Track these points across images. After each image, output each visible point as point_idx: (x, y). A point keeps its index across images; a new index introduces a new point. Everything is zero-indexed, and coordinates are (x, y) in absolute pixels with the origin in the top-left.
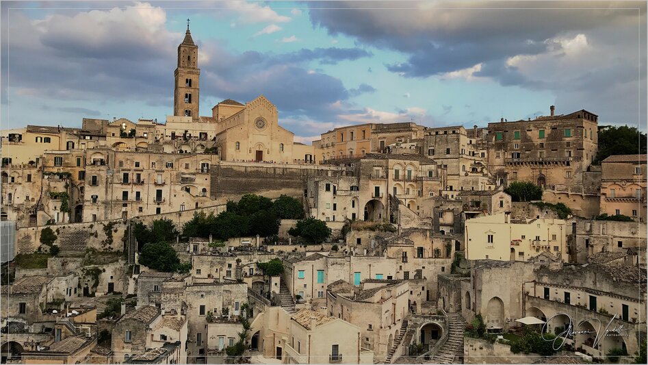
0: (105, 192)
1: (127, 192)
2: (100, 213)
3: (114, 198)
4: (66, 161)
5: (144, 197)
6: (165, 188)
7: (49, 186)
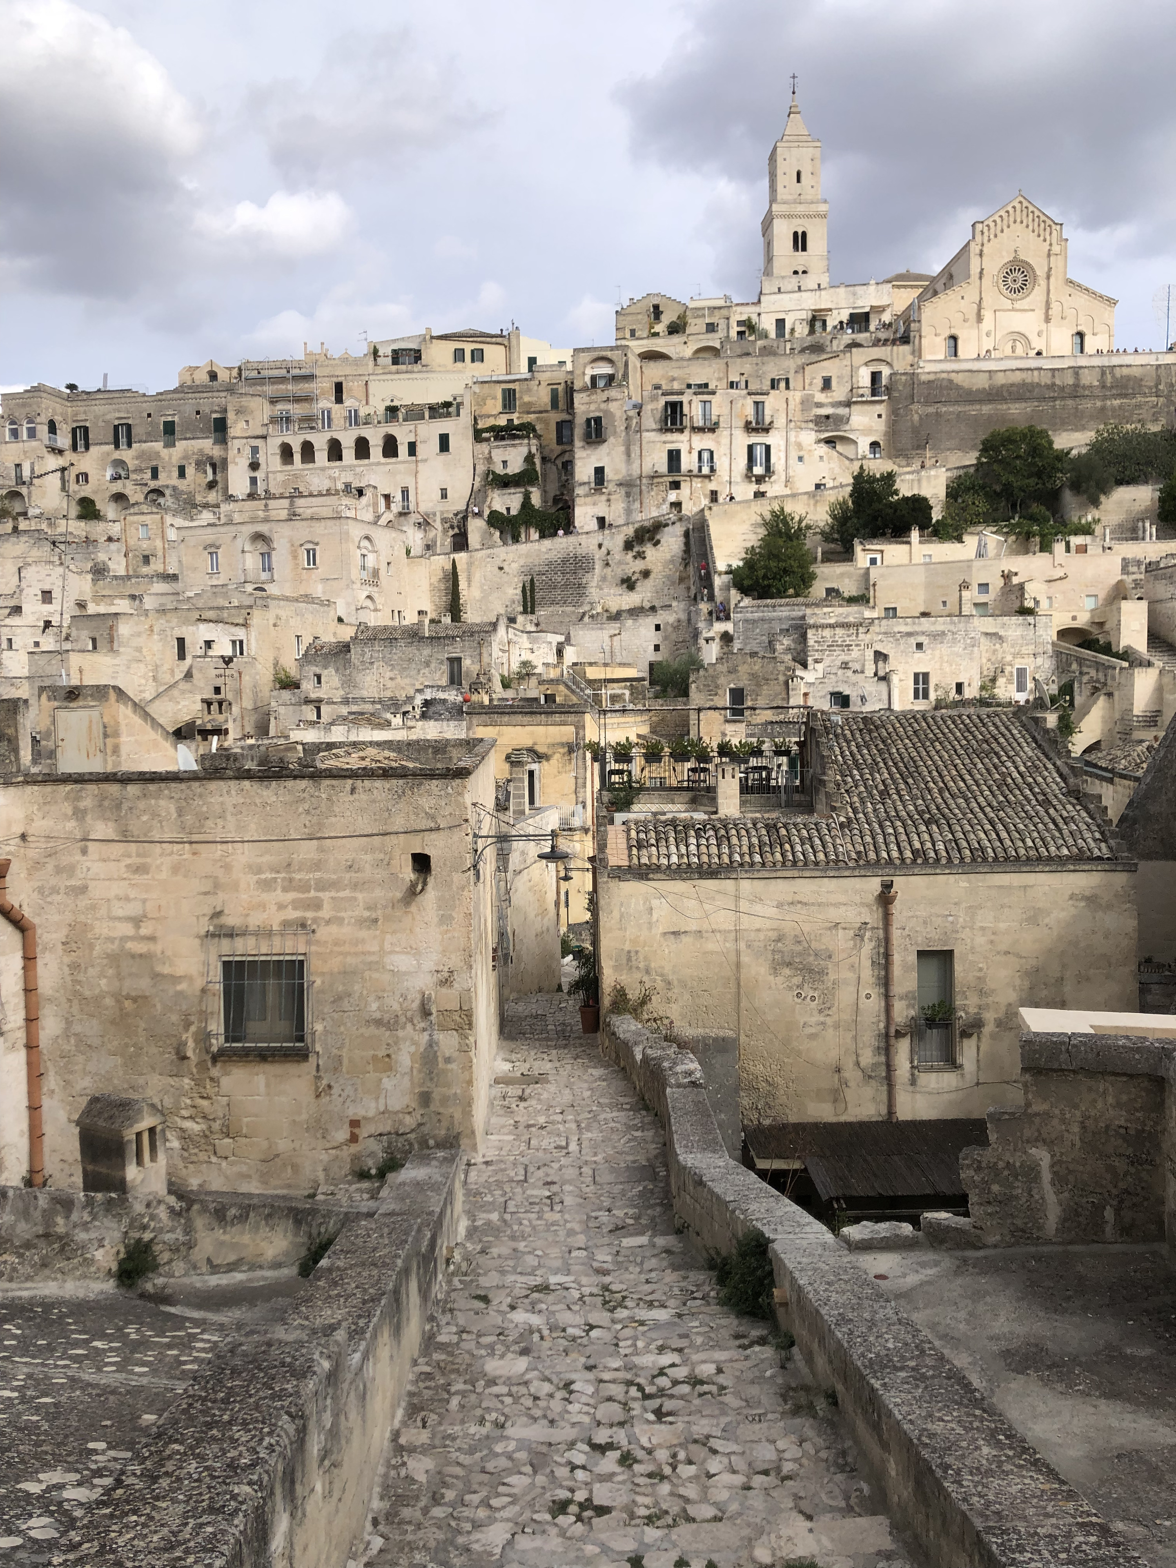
0: (624, 457)
1: (678, 452)
3: (647, 469)
4: (526, 399)
5: (721, 463)
6: (774, 439)
7: (489, 459)
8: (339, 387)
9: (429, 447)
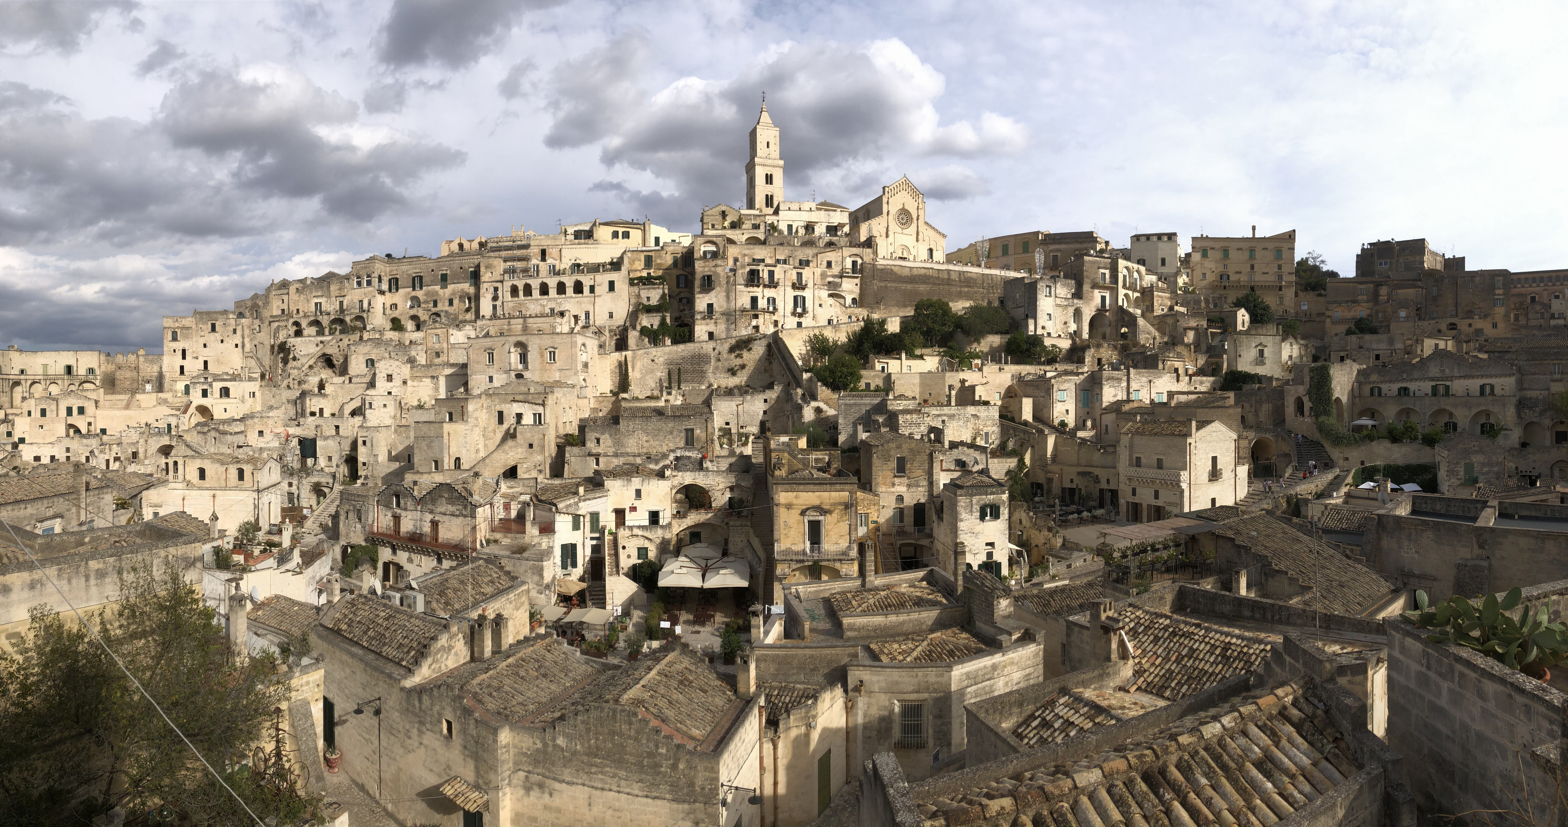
0: (725, 299)
1: (756, 298)
2: (720, 329)
3: (739, 305)
4: (659, 261)
5: (780, 304)
6: (807, 294)
7: (639, 296)
8: (543, 253)
9: (602, 289)
